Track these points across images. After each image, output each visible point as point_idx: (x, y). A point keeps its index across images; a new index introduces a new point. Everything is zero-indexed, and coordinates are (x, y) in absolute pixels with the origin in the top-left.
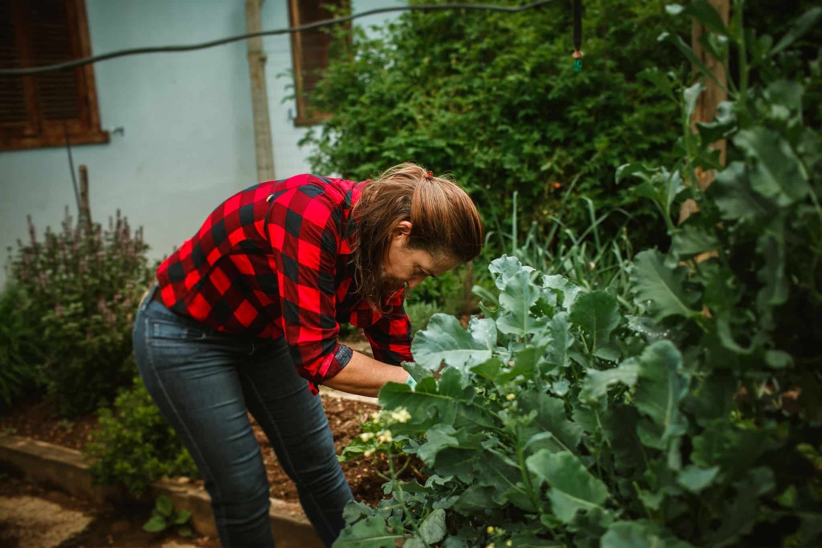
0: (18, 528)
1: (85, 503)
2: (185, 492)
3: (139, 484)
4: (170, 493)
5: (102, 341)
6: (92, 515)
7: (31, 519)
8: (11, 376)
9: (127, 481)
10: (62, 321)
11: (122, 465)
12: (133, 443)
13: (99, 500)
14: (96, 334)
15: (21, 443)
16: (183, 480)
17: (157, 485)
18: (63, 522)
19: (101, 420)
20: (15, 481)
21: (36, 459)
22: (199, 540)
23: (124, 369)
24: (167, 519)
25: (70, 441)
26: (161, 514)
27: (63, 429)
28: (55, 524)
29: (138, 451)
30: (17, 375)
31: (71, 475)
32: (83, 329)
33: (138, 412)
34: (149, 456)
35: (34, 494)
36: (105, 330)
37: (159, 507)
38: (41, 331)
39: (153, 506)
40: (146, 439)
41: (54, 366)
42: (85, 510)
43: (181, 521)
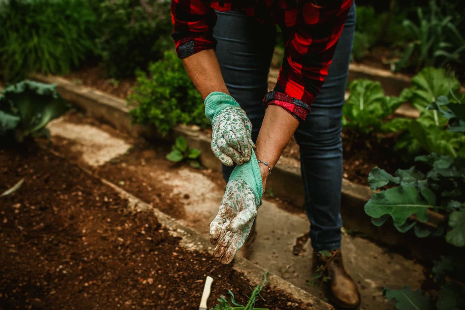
0: (82, 145)
1: (125, 135)
2: (197, 137)
3: (166, 126)
4: (186, 136)
5: (141, 26)
6: (130, 143)
7: (91, 141)
8: (79, 46)
9: (157, 123)
10: (114, 7)
11: (155, 111)
12: (163, 97)
13: (135, 134)
14: (137, 20)
15: (84, 91)
16: (195, 128)
17: (177, 129)
18: (111, 146)
19: (140, 79)
20: (80, 115)
21: (94, 102)
22: (205, 171)
23: (154, 49)
24: (183, 153)
25: (116, 92)
26: (179, 149)
27: (112, 85)
28: (106, 146)
29: (165, 103)
30: (83, 46)
31: (117, 115)
32: (129, 16)
33: (167, 76)
34: (174, 107)
35: (92, 124)
36: (144, 19)
37: (178, 145)
38: (99, 15)
39: (173, 142)
40: (172, 95)
41: (107, 42)
42: (126, 140)
43: (193, 156)
